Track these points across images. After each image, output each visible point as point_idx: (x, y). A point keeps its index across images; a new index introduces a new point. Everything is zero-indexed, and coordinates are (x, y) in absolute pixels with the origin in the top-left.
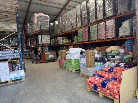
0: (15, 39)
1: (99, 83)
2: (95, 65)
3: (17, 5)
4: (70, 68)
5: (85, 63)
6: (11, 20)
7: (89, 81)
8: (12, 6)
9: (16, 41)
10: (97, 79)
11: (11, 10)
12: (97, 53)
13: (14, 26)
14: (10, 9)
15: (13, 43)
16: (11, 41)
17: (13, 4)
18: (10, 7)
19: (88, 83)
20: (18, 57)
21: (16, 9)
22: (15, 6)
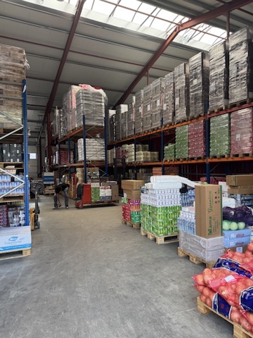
0: (17, 148)
1: (236, 293)
2: (222, 229)
3: (26, 64)
4: (150, 231)
5: (194, 221)
6: (9, 99)
7: (204, 281)
8: (13, 66)
9: (18, 152)
10: (230, 278)
11: (10, 74)
12: (228, 192)
13: (16, 114)
14: (8, 71)
15: (10, 158)
16: (7, 153)
17: (17, 61)
18: (8, 67)
19: (201, 288)
20: (21, 193)
21: (21, 73)
22: (22, 65)
